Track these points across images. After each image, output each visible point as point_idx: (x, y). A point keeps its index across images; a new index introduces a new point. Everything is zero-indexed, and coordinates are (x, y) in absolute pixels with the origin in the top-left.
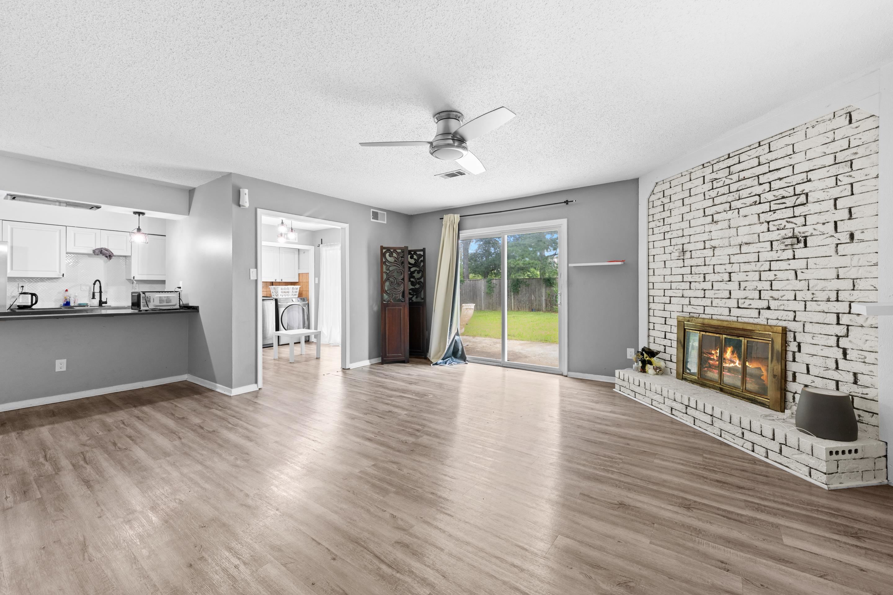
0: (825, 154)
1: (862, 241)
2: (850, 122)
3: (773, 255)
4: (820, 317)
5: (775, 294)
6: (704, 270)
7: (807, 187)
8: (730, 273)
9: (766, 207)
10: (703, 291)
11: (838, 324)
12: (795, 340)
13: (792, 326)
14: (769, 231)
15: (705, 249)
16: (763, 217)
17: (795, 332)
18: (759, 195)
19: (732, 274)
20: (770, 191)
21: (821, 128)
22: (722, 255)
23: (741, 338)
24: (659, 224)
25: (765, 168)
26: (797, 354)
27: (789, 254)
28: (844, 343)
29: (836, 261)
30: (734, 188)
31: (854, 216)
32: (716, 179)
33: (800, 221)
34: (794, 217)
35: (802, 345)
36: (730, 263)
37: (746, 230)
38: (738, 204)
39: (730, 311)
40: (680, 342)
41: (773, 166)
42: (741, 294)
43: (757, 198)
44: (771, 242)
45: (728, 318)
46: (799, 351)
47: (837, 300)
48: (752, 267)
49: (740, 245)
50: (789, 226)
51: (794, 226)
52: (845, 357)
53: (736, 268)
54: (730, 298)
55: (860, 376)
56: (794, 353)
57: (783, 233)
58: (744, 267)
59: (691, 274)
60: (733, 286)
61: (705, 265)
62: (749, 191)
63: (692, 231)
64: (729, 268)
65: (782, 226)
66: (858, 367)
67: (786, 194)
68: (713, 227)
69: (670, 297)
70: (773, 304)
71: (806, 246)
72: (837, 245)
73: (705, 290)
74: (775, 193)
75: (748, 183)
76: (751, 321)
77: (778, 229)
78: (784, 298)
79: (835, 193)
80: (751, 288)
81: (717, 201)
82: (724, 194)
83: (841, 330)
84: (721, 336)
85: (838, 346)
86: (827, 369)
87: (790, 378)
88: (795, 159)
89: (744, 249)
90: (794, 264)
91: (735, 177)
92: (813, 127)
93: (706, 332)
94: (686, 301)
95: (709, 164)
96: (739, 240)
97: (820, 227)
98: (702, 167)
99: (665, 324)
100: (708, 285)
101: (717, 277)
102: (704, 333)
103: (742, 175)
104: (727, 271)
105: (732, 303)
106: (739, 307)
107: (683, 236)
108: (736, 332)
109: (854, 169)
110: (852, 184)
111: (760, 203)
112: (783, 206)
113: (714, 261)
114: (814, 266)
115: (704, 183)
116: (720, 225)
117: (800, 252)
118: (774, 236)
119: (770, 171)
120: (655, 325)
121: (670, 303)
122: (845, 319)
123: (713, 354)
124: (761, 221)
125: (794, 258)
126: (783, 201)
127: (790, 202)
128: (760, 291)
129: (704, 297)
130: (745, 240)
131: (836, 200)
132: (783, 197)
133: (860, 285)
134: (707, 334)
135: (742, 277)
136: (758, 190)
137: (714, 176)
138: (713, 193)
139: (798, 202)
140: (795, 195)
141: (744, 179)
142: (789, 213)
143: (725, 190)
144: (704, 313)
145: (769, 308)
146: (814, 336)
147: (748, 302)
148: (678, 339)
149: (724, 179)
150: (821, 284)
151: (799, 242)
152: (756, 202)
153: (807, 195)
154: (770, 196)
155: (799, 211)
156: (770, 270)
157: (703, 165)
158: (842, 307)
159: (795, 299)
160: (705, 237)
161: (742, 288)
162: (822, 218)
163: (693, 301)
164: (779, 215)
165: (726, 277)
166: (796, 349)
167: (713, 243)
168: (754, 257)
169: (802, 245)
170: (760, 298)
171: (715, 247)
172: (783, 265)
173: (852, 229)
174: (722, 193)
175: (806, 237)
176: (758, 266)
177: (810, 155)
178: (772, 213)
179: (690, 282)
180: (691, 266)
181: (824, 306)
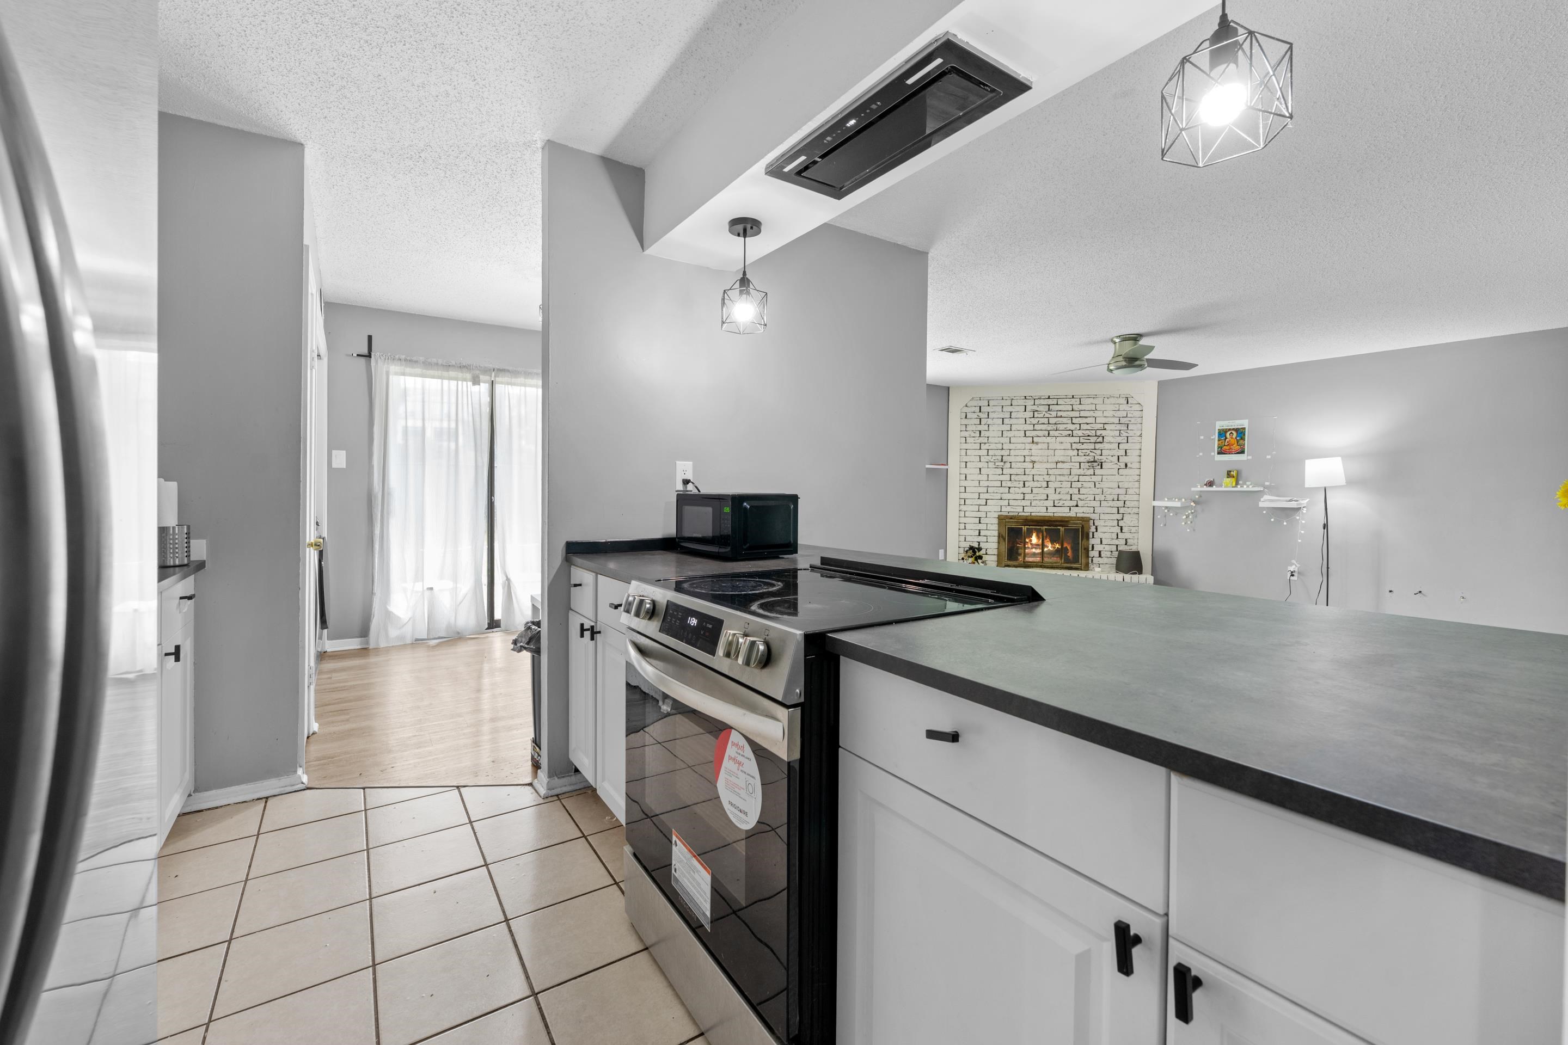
0: (1114, 416)
1: (1131, 468)
2: (1128, 403)
3: (1081, 472)
4: (1109, 510)
5: (1082, 497)
6: (1025, 478)
7: (1104, 433)
8: (1048, 482)
9: (1077, 440)
10: (1023, 495)
11: (1118, 513)
12: (1094, 525)
13: (1092, 516)
14: (1078, 455)
15: (1024, 462)
16: (1075, 446)
17: (1094, 520)
18: (1072, 431)
19: (1049, 483)
20: (1080, 430)
21: (1112, 400)
22: (1041, 468)
23: (1059, 527)
24: (973, 435)
25: (1077, 414)
26: (1095, 533)
27: (1091, 472)
28: (1121, 523)
29: (1118, 478)
30: (1052, 421)
31: (1127, 454)
32: (1037, 411)
33: (1099, 452)
34: (1095, 449)
35: (1098, 527)
36: (1048, 475)
37: (1062, 452)
38: (1056, 433)
39: (1047, 509)
40: (1002, 536)
41: (1083, 414)
42: (1057, 497)
43: (1070, 432)
44: (1080, 463)
45: (1047, 514)
46: (1097, 531)
47: (1118, 500)
48: (1066, 478)
49: (1057, 463)
50: (1091, 454)
51: (1095, 455)
52: (1121, 532)
53: (1052, 478)
54: (1047, 500)
55: (1128, 540)
56: (1093, 533)
57: (1088, 458)
58: (1059, 478)
59: (1010, 480)
60: (1050, 491)
61: (1025, 474)
62: (1065, 426)
63: (1012, 446)
64: (1047, 478)
65: (1087, 454)
66: (1127, 536)
67: (1090, 434)
68: (1034, 446)
69: (987, 499)
70: (1080, 503)
71: (1101, 468)
72: (1119, 469)
73: (1024, 494)
74: (1083, 432)
75: (1065, 420)
76: (1064, 515)
77: (1085, 455)
78: (1087, 499)
79: (1119, 439)
80: (1064, 493)
81: (1037, 427)
82: (1044, 424)
83: (1119, 517)
84: (1042, 528)
85: (1118, 525)
86: (1113, 539)
87: (1090, 549)
88: (1097, 414)
89: (1059, 465)
90: (1094, 478)
91: (1054, 414)
92: (1108, 398)
93: (1030, 526)
94: (1006, 503)
95: (1030, 398)
96: (1056, 459)
97: (1110, 457)
98: (1024, 398)
99: (980, 523)
100: (1027, 490)
101: (1036, 484)
102: (1028, 527)
103: (1059, 414)
104: (1045, 480)
105: (1050, 503)
106: (1054, 506)
107: (1002, 449)
108: (1055, 523)
109: (1129, 429)
110: (1127, 437)
111: (1072, 436)
112: (1089, 441)
113: (1034, 472)
114: (1107, 480)
115: (1025, 411)
116: (1040, 446)
117: (1098, 471)
118: (1082, 459)
119: (1080, 417)
120: (966, 525)
121: (986, 505)
122: (1121, 511)
123: (1028, 542)
124: (1073, 448)
125: (1094, 475)
126: (1089, 438)
127: (1093, 439)
128: (1071, 495)
129: (1024, 499)
130: (1060, 460)
131: (1119, 444)
132: (1089, 436)
133: (1130, 491)
134: (1031, 527)
135: (1057, 485)
136: (1072, 427)
137: (1035, 408)
138: (1034, 421)
139: (1098, 441)
140: (1096, 436)
141: (1061, 417)
142: (1092, 446)
143: (1046, 421)
144: (1023, 512)
145: (1077, 506)
146: (1105, 521)
147: (1062, 502)
148: (999, 534)
149: (1044, 413)
150: (1109, 491)
151: (1098, 465)
152: (1070, 435)
153: (1103, 437)
154: (1080, 433)
155: (1098, 446)
156: (1078, 481)
157: (1025, 397)
158: (1120, 504)
159: (1094, 500)
160: (1026, 453)
161: (1057, 493)
162: (1112, 453)
163: (1012, 502)
164: (1085, 446)
165: (1045, 484)
166: (1095, 530)
167: (1033, 459)
168: (1067, 472)
169: (1100, 467)
170: (1071, 500)
171: (1035, 462)
172: (1087, 478)
173: (1126, 461)
174: (1043, 422)
175: (1102, 462)
176: (1071, 478)
177: (1106, 414)
178: (1081, 444)
179: (1009, 488)
180: (1011, 475)
181: (1111, 504)
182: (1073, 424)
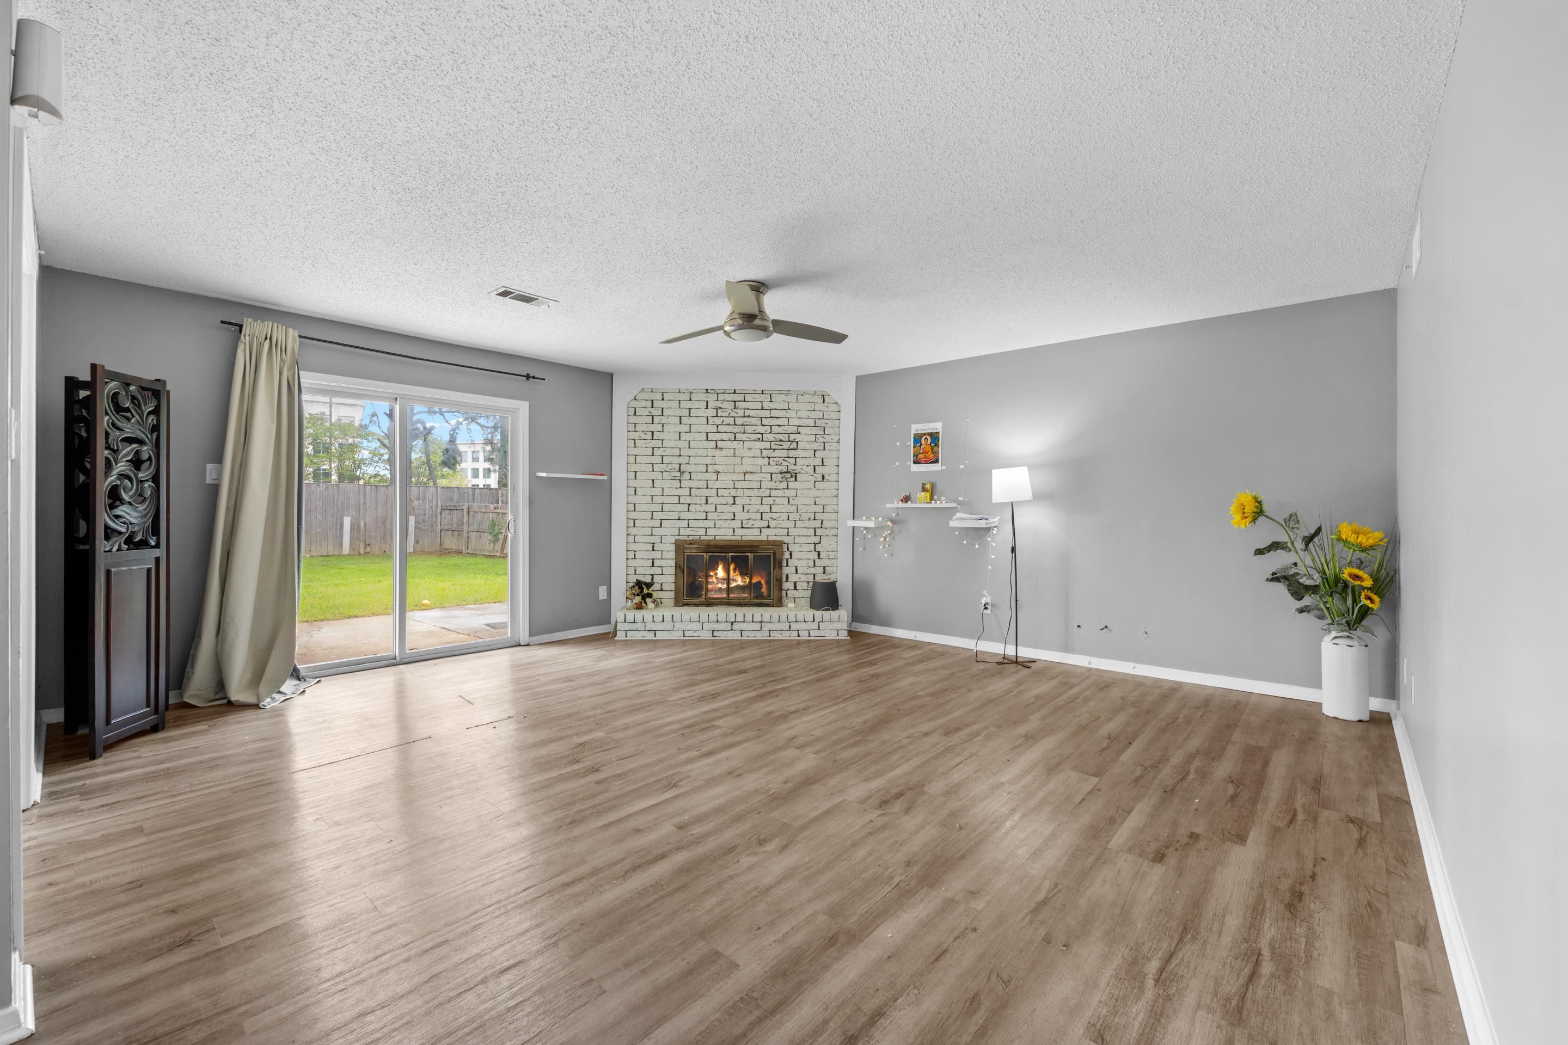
0: (809, 418)
1: (829, 481)
2: (824, 402)
3: (772, 485)
4: (804, 532)
5: (774, 516)
6: (707, 492)
7: (797, 437)
8: (734, 497)
9: (767, 445)
10: (705, 513)
11: (815, 535)
12: (788, 550)
13: (786, 539)
14: (769, 464)
15: (707, 472)
16: (765, 453)
17: (788, 544)
18: (762, 434)
19: (736, 498)
20: (771, 433)
21: (806, 398)
22: (726, 480)
23: (747, 554)
24: (644, 436)
25: (767, 414)
26: (790, 560)
27: (784, 485)
28: (819, 548)
29: (814, 493)
30: (739, 421)
31: (825, 464)
32: (721, 408)
33: (792, 461)
34: (788, 457)
35: (793, 553)
36: (734, 488)
37: (750, 461)
38: (744, 437)
39: (734, 531)
40: (680, 567)
41: (774, 413)
42: (745, 516)
43: (760, 436)
44: (771, 474)
45: (733, 538)
46: (791, 558)
47: (815, 519)
48: (755, 493)
49: (745, 473)
50: (784, 463)
51: (788, 464)
52: (819, 558)
53: (740, 492)
54: (734, 519)
55: (827, 568)
56: (787, 560)
57: (780, 468)
58: (748, 493)
59: (690, 495)
60: (737, 509)
61: (707, 488)
62: (754, 428)
63: (691, 452)
64: (733, 493)
65: (780, 463)
66: (824, 562)
67: (783, 439)
68: (717, 453)
69: (661, 520)
70: (772, 524)
71: (796, 480)
72: (815, 482)
73: (706, 512)
74: (775, 435)
75: (753, 421)
76: (754, 538)
77: (776, 465)
78: (780, 519)
79: (815, 446)
80: (754, 510)
81: (721, 429)
82: (729, 425)
83: (816, 540)
84: (727, 554)
85: (815, 550)
86: (809, 567)
87: (784, 579)
88: (791, 414)
89: (748, 477)
90: (788, 493)
91: (741, 413)
92: (802, 395)
93: (712, 553)
94: (685, 524)
95: (713, 391)
96: (744, 469)
97: (805, 467)
98: (705, 391)
99: (653, 550)
100: (710, 508)
101: (720, 500)
102: (711, 554)
103: (747, 413)
104: (731, 495)
105: (737, 524)
106: (742, 527)
107: (680, 455)
108: (742, 549)
109: (826, 433)
110: (824, 443)
111: (762, 441)
112: (781, 447)
113: (718, 484)
114: (801, 495)
115: (707, 408)
116: (725, 452)
117: (792, 485)
118: (774, 469)
119: (771, 417)
120: (636, 553)
121: (661, 527)
122: (819, 532)
123: (712, 576)
124: (763, 455)
125: (788, 489)
126: (781, 443)
127: (786, 445)
128: (762, 513)
129: (706, 519)
130: (749, 470)
131: (815, 451)
132: (781, 441)
133: (828, 509)
134: (714, 554)
135: (746, 501)
136: (762, 429)
137: (719, 404)
138: (718, 421)
139: (792, 447)
140: (789, 441)
141: (749, 416)
142: (785, 453)
143: (731, 421)
144: (706, 535)
145: (769, 527)
146: (800, 545)
147: (751, 522)
148: (676, 564)
149: (729, 411)
150: (805, 509)
151: (792, 476)
152: (759, 439)
153: (797, 442)
154: (771, 437)
155: (792, 453)
156: (770, 496)
157: (707, 390)
158: (817, 524)
159: (788, 519)
160: (708, 460)
161: (746, 511)
162: (807, 462)
163: (692, 524)
164: (777, 453)
165: (731, 501)
166: (789, 557)
167: (717, 468)
168: (757, 485)
169: (793, 479)
170: (762, 519)
171: (719, 472)
172: (780, 493)
173: (824, 473)
174: (728, 423)
175: (796, 473)
176: (761, 493)
177: (800, 414)
178: (772, 451)
179: (689, 505)
180: (690, 488)
181: (807, 524)
182: (763, 425)
